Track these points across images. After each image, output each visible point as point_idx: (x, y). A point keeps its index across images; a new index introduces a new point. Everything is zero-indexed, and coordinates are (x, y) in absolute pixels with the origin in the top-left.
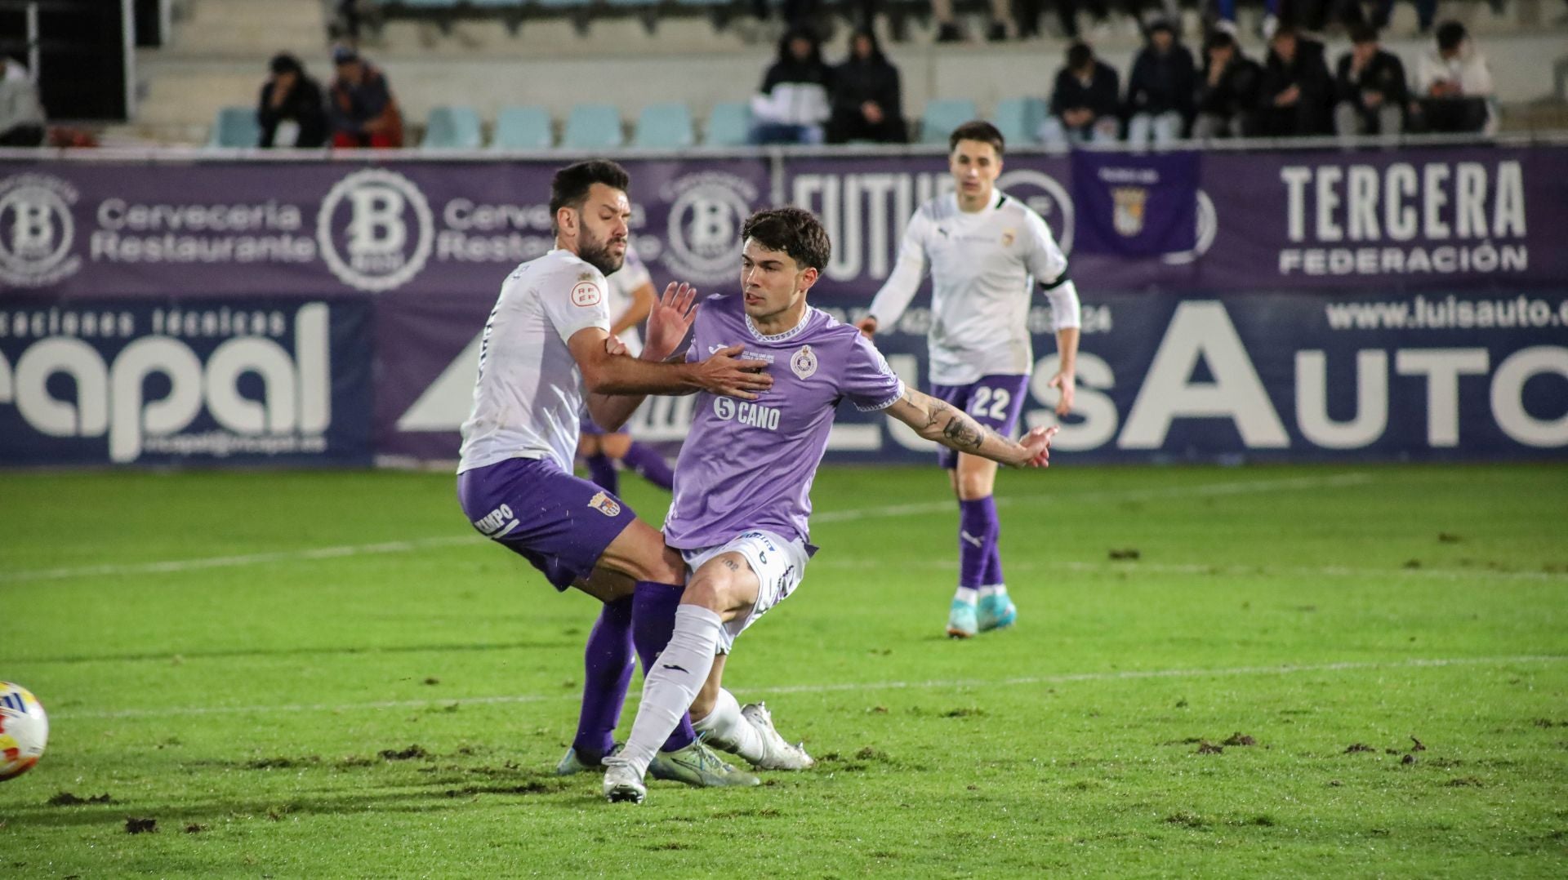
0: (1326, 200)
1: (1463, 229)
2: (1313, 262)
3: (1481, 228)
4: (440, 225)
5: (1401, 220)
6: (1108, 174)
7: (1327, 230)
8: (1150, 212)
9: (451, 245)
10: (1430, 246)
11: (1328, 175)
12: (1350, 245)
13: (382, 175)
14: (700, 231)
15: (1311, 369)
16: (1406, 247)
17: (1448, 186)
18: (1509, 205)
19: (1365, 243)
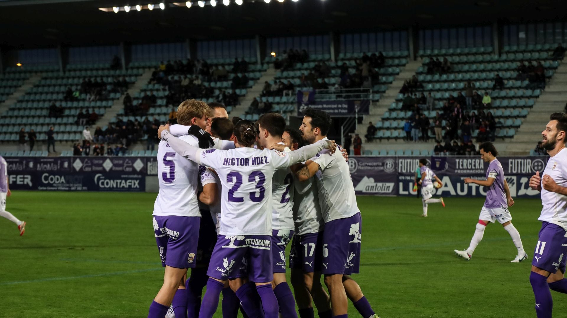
0: (461, 163)
1: (476, 167)
2: (459, 171)
3: (478, 168)
4: (358, 165)
5: (469, 166)
6: (436, 160)
7: (461, 167)
8: (440, 165)
9: (360, 168)
10: (472, 169)
11: (461, 160)
12: (463, 169)
13: (352, 159)
14: (388, 166)
15: (459, 185)
16: (470, 170)
17: (475, 162)
18: (482, 165)
19: (465, 169)
